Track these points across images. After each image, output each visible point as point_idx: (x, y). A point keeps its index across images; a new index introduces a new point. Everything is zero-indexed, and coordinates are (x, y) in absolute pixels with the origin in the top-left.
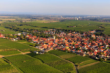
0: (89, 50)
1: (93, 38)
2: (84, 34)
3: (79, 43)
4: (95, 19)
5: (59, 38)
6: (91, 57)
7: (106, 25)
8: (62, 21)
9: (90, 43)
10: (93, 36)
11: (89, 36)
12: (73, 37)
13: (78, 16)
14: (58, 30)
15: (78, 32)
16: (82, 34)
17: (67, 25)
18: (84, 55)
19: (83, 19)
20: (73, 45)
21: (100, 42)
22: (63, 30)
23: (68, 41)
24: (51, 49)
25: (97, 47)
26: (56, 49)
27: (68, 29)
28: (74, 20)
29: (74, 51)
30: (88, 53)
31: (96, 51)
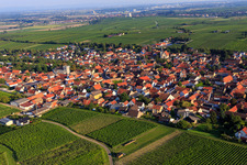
0: (154, 97)
1: (164, 60)
2: (143, 51)
3: (129, 78)
4: (170, 13)
5: (80, 69)
7: (195, 24)
8: (96, 22)
9: (157, 77)
10: (165, 56)
11: (154, 57)
12: (116, 62)
13: (131, 9)
14: (81, 47)
15: (129, 48)
16: (139, 51)
17: (105, 31)
18: (140, 114)
19: (144, 14)
21: (182, 68)
22: (93, 47)
23: (104, 76)
24: (53, 105)
25: (172, 86)
26: (66, 103)
28: (123, 18)
29: (113, 104)
30: (151, 105)
31: (171, 97)
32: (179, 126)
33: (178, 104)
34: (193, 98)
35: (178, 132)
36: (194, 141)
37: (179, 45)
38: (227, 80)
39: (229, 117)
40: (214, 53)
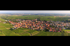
3: (31, 24)
5: (22, 23)
6: (36, 30)
7: (41, 17)
8: (24, 15)
9: (36, 24)
10: (36, 21)
12: (28, 22)
14: (22, 19)
15: (30, 20)
16: (32, 20)
17: (26, 17)
20: (29, 25)
21: (39, 23)
22: (24, 19)
23: (26, 24)
24: (19, 27)
25: (38, 26)
27: (26, 19)
28: (29, 15)
29: (29, 28)
30: (35, 28)
32: (40, 31)
33: (40, 28)
34: (42, 27)
35: (40, 32)
36: (42, 33)
37: (39, 20)
38: (46, 25)
39: (47, 29)
40: (44, 21)
